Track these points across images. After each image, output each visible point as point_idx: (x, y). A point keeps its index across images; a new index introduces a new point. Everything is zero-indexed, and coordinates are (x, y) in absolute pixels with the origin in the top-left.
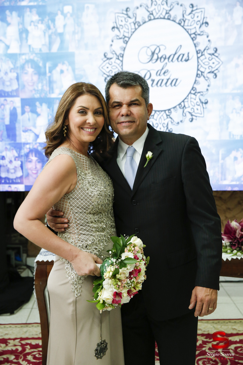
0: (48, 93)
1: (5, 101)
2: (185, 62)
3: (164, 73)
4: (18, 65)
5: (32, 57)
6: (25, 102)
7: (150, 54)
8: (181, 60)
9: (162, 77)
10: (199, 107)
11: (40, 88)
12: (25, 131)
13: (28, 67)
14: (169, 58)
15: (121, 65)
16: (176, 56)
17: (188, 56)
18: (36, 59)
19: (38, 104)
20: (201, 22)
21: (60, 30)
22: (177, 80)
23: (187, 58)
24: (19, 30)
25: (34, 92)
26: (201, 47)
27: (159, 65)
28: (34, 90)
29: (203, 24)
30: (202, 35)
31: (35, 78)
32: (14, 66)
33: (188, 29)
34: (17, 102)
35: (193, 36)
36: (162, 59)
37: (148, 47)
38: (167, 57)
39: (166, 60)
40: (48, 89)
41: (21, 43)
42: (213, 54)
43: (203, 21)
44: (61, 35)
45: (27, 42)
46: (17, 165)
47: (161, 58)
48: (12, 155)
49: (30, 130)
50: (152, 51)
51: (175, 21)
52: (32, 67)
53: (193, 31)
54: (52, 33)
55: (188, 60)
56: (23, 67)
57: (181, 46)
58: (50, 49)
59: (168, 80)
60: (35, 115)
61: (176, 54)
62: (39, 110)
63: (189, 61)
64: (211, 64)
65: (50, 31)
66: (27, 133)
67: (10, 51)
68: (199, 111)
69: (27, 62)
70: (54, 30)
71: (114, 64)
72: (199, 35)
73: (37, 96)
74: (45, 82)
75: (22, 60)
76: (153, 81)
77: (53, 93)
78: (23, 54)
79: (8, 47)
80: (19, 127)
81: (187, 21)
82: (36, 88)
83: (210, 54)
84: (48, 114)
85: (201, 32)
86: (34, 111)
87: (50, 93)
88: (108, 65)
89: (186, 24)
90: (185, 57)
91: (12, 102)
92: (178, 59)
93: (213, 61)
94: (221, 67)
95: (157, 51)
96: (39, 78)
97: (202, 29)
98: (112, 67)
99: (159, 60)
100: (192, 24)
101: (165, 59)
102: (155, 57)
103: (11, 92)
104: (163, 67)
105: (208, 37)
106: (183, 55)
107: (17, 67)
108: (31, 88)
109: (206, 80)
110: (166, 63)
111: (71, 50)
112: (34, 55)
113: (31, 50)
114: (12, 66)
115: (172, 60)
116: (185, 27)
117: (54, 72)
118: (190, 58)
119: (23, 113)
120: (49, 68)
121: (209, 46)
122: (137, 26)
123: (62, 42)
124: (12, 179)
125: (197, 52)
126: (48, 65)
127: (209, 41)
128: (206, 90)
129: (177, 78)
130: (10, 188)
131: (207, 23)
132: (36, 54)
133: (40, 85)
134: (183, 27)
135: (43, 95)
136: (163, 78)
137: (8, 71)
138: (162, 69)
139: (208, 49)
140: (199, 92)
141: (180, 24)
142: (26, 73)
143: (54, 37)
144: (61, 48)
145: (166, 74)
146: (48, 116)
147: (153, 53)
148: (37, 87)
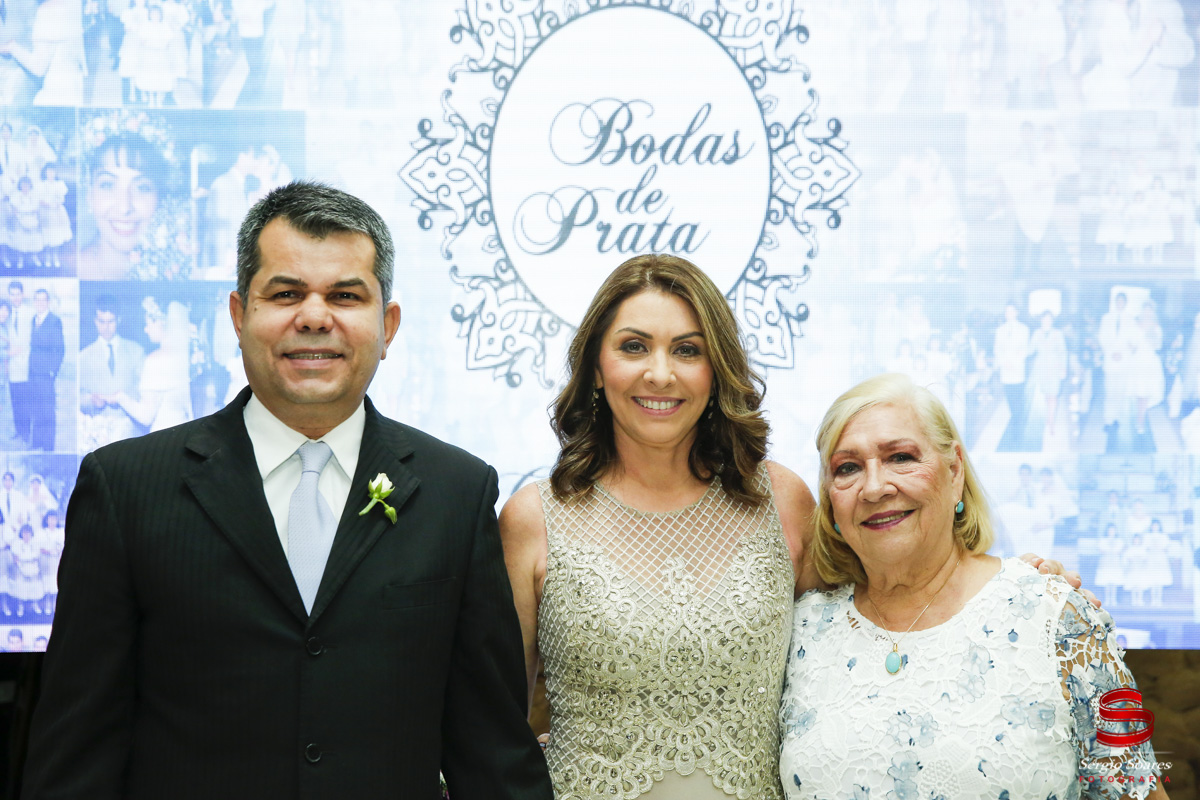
0: (193, 264)
1: (16, 291)
2: (722, 164)
3: (648, 201)
4: (76, 152)
5: (132, 126)
6: (95, 297)
7: (595, 130)
8: (710, 157)
9: (640, 216)
10: (774, 332)
11: (161, 243)
12: (91, 410)
13: (118, 165)
14: (664, 148)
15: (482, 165)
16: (692, 143)
17: (736, 144)
18: (148, 132)
19: (149, 305)
20: (783, 24)
21: (250, 30)
22: (694, 228)
23: (732, 152)
24: (86, 19)
25: (135, 258)
26: (783, 115)
27: (627, 173)
28: (138, 248)
29: (788, 31)
30: (786, 71)
31: (144, 204)
32: (60, 155)
33: (736, 48)
34: (64, 296)
35: (752, 73)
36: (641, 153)
37: (588, 107)
38: (659, 143)
39: (656, 157)
40: (194, 246)
41: (93, 68)
42: (826, 142)
43: (789, 23)
44: (253, 46)
45: (116, 66)
46: (48, 548)
47: (635, 147)
48: (32, 507)
49: (116, 406)
50: (600, 122)
51: (686, 18)
52: (131, 165)
53: (753, 56)
54: (217, 38)
55: (735, 157)
56: (94, 162)
57: (709, 106)
58: (207, 94)
59: (661, 227)
60: (137, 349)
61: (689, 133)
62: (153, 330)
63: (738, 163)
64: (819, 177)
65: (211, 32)
66: (99, 418)
67: (43, 99)
68: (776, 348)
69: (112, 142)
70: (225, 27)
71: (455, 163)
72: (775, 69)
73: (149, 273)
74: (181, 221)
75: (89, 136)
76: (606, 229)
77: (213, 263)
78: (97, 113)
79: (36, 83)
80: (68, 395)
81: (730, 21)
82: (146, 245)
83: (813, 140)
84: (191, 346)
85: (784, 60)
86: (132, 330)
87: (200, 264)
88: (432, 166)
89: (728, 29)
90: (726, 146)
91: (42, 296)
92: (698, 151)
93: (827, 164)
94: (855, 186)
95: (620, 122)
96: (159, 206)
97: (783, 51)
98: (447, 175)
99: (628, 153)
100: (749, 31)
101: (650, 150)
102: (614, 141)
103: (42, 254)
104: (643, 179)
105: (806, 79)
106: (719, 139)
107: (73, 162)
108: (125, 243)
109: (802, 232)
110: (656, 166)
111: (289, 104)
112: (142, 116)
113: (133, 97)
114: (50, 156)
115: (676, 157)
116: (725, 41)
117: (220, 183)
118: (741, 154)
119: (88, 336)
120: (202, 169)
121: (810, 111)
122: (545, 30)
123: (256, 70)
124: (28, 603)
125: (768, 130)
126: (197, 157)
127: (811, 92)
128: (800, 272)
129: (694, 222)
130: (16, 639)
131: (802, 29)
132: (149, 113)
133: (162, 234)
134: (716, 38)
135: (172, 271)
136: (641, 222)
137: (34, 175)
138: (640, 188)
139: (807, 123)
140: (776, 278)
141: (704, 28)
142: (106, 185)
143: (223, 52)
144: (250, 93)
145: (652, 207)
146: (191, 352)
147: (606, 130)
148: (151, 237)
